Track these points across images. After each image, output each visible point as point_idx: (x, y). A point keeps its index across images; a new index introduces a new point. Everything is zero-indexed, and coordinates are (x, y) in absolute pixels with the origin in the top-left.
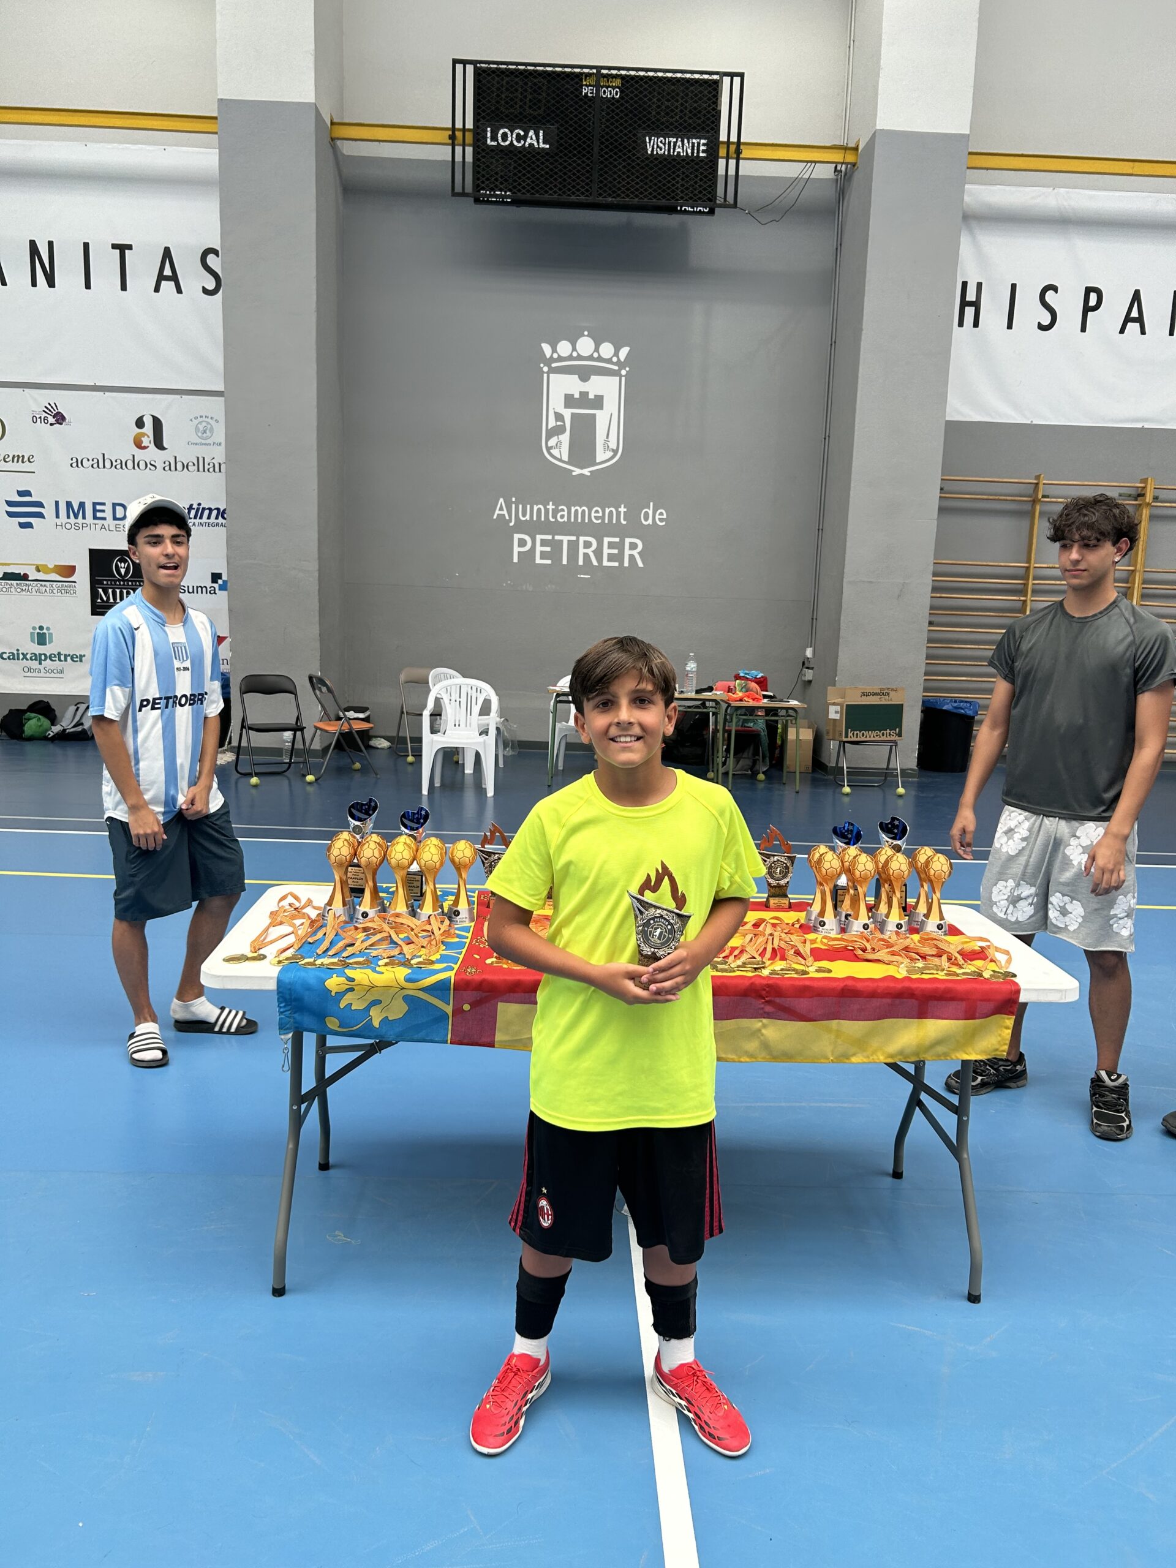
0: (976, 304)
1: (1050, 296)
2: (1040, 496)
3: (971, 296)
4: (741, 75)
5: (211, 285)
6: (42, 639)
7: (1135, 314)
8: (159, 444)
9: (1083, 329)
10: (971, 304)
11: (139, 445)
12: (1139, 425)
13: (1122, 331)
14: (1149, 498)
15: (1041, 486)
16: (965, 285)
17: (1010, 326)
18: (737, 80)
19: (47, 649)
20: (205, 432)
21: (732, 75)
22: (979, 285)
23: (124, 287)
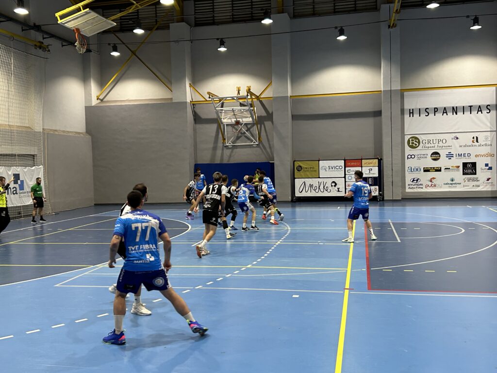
5: (488, 111)
6: (452, 180)
8: (477, 141)
11: (473, 142)
19: (453, 182)
20: (486, 138)
23: (471, 113)
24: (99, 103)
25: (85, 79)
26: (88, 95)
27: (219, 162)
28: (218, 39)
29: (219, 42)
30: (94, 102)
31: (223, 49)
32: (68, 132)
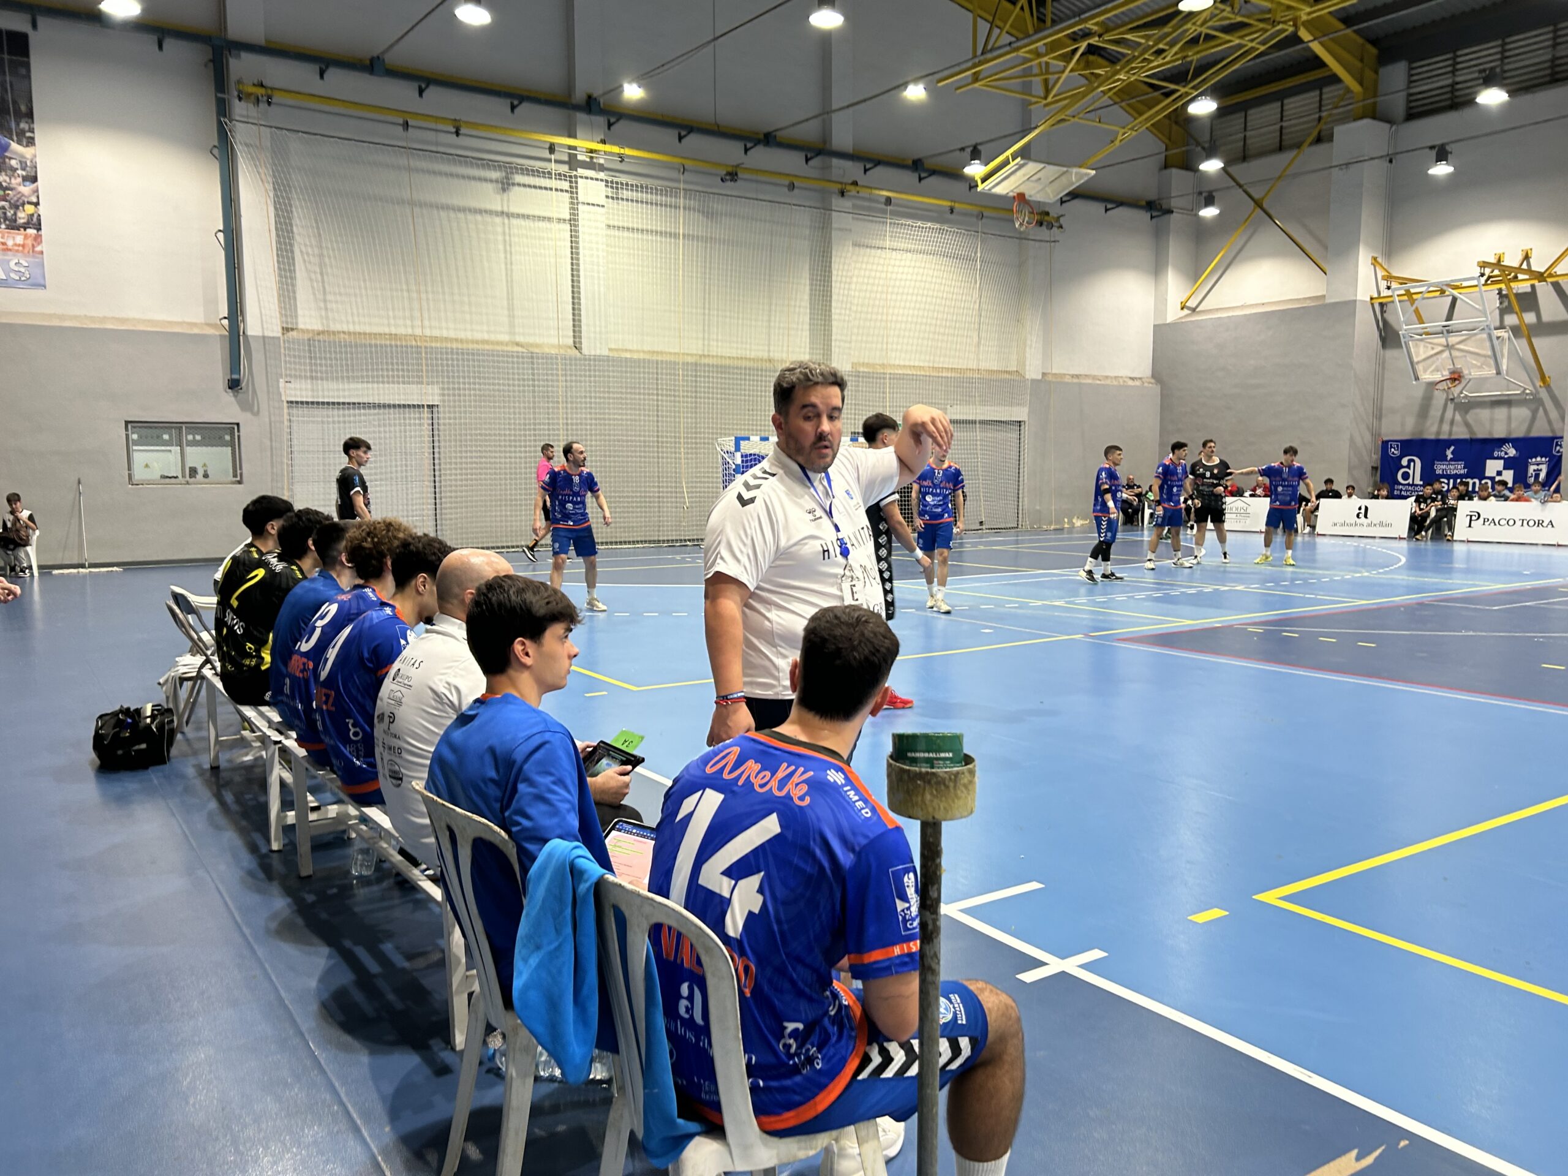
24: (1187, 316)
25: (1157, 270)
26: (1161, 302)
27: (1432, 437)
28: (1432, 148)
29: (1434, 153)
30: (1173, 314)
31: (1442, 170)
32: (1107, 377)
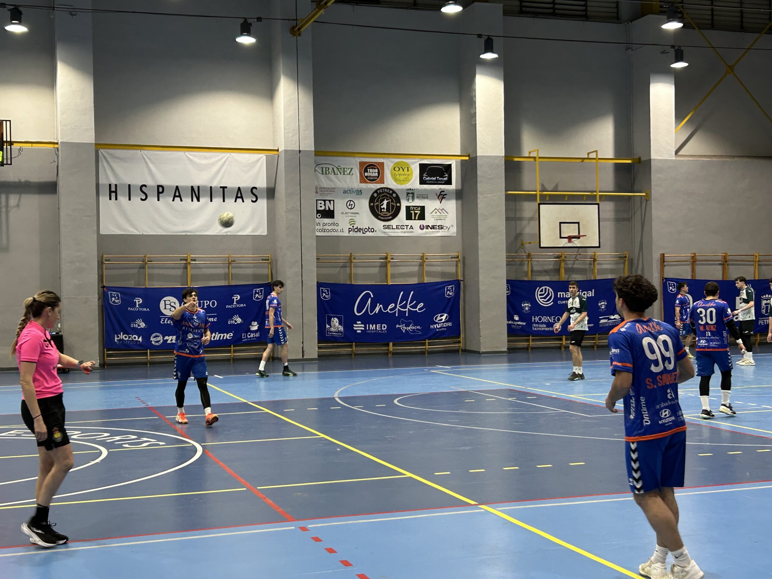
0: (116, 192)
1: (144, 188)
2: (146, 262)
3: (113, 189)
4: (10, 121)
7: (177, 194)
9: (158, 200)
10: (113, 192)
12: (185, 234)
13: (173, 200)
14: (189, 261)
15: (147, 258)
16: (110, 185)
17: (130, 199)
18: (8, 123)
21: (6, 121)
22: (116, 185)
